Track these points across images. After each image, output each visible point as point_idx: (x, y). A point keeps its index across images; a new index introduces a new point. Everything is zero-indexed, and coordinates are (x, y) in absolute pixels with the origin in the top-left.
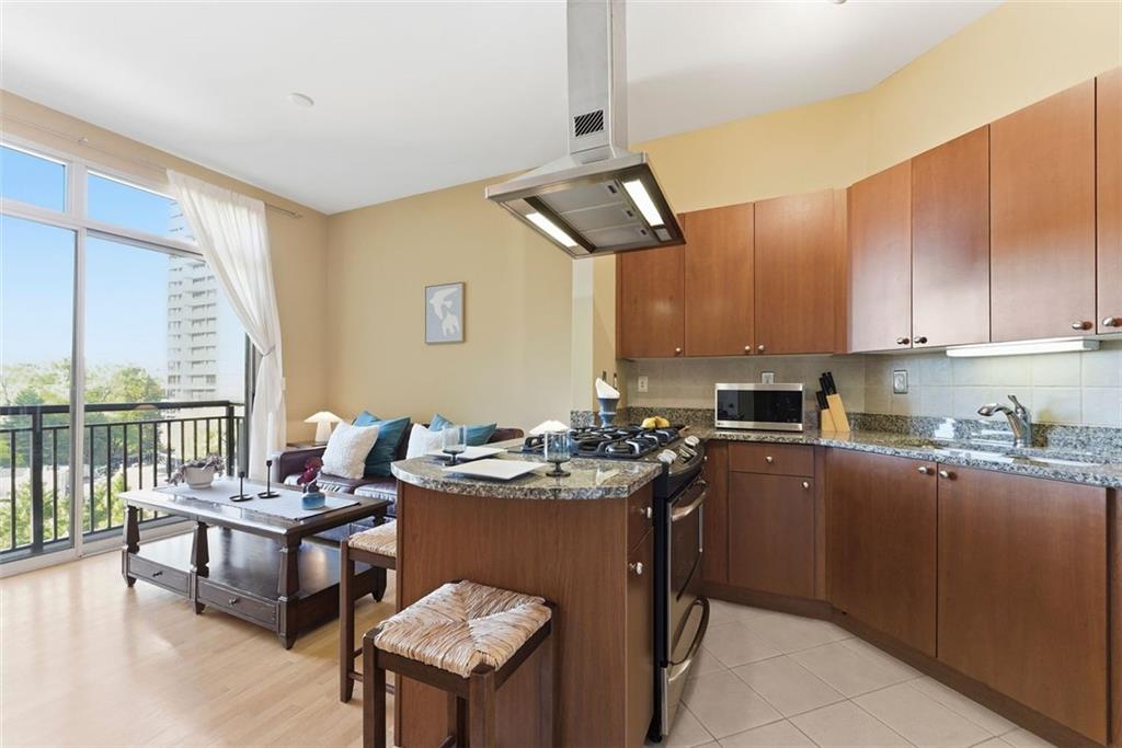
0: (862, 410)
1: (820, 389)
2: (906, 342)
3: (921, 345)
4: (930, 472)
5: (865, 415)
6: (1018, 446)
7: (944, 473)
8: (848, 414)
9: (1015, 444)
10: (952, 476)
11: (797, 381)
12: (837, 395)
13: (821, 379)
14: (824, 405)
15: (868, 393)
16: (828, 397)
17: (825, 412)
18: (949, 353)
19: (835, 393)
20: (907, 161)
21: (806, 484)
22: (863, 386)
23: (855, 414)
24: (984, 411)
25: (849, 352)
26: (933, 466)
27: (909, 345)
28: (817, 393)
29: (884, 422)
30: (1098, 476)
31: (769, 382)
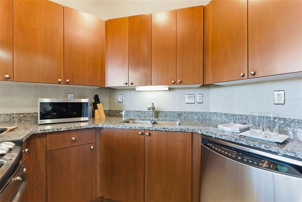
0: (108, 109)
1: (94, 101)
2: (126, 84)
3: (131, 85)
4: (142, 134)
5: (109, 111)
6: (153, 118)
7: (147, 134)
8: (105, 111)
9: (152, 118)
10: (150, 135)
11: (85, 98)
12: (101, 104)
13: (94, 97)
14: (95, 108)
15: (110, 103)
16: (97, 105)
17: (96, 111)
18: (137, 89)
19: (100, 103)
20: (127, 17)
21: (92, 147)
22: (109, 100)
23: (106, 111)
24: (149, 108)
25: (106, 87)
26: (143, 131)
27: (127, 85)
28: (93, 103)
29: (115, 113)
30: (191, 130)
31: (71, 99)
